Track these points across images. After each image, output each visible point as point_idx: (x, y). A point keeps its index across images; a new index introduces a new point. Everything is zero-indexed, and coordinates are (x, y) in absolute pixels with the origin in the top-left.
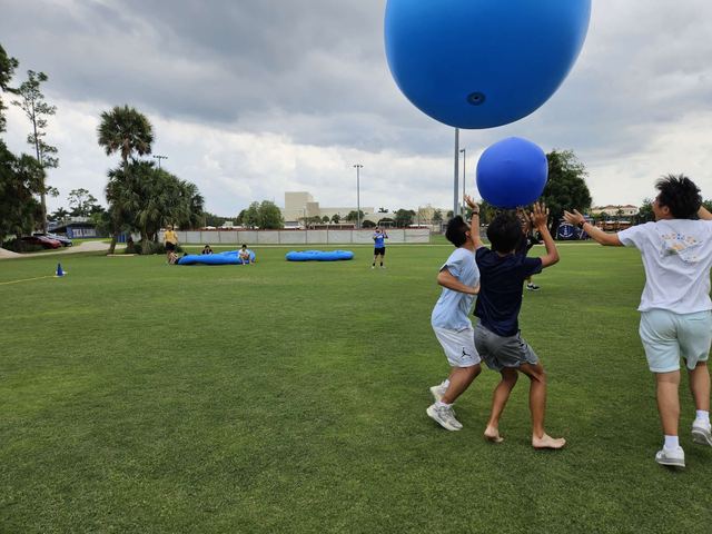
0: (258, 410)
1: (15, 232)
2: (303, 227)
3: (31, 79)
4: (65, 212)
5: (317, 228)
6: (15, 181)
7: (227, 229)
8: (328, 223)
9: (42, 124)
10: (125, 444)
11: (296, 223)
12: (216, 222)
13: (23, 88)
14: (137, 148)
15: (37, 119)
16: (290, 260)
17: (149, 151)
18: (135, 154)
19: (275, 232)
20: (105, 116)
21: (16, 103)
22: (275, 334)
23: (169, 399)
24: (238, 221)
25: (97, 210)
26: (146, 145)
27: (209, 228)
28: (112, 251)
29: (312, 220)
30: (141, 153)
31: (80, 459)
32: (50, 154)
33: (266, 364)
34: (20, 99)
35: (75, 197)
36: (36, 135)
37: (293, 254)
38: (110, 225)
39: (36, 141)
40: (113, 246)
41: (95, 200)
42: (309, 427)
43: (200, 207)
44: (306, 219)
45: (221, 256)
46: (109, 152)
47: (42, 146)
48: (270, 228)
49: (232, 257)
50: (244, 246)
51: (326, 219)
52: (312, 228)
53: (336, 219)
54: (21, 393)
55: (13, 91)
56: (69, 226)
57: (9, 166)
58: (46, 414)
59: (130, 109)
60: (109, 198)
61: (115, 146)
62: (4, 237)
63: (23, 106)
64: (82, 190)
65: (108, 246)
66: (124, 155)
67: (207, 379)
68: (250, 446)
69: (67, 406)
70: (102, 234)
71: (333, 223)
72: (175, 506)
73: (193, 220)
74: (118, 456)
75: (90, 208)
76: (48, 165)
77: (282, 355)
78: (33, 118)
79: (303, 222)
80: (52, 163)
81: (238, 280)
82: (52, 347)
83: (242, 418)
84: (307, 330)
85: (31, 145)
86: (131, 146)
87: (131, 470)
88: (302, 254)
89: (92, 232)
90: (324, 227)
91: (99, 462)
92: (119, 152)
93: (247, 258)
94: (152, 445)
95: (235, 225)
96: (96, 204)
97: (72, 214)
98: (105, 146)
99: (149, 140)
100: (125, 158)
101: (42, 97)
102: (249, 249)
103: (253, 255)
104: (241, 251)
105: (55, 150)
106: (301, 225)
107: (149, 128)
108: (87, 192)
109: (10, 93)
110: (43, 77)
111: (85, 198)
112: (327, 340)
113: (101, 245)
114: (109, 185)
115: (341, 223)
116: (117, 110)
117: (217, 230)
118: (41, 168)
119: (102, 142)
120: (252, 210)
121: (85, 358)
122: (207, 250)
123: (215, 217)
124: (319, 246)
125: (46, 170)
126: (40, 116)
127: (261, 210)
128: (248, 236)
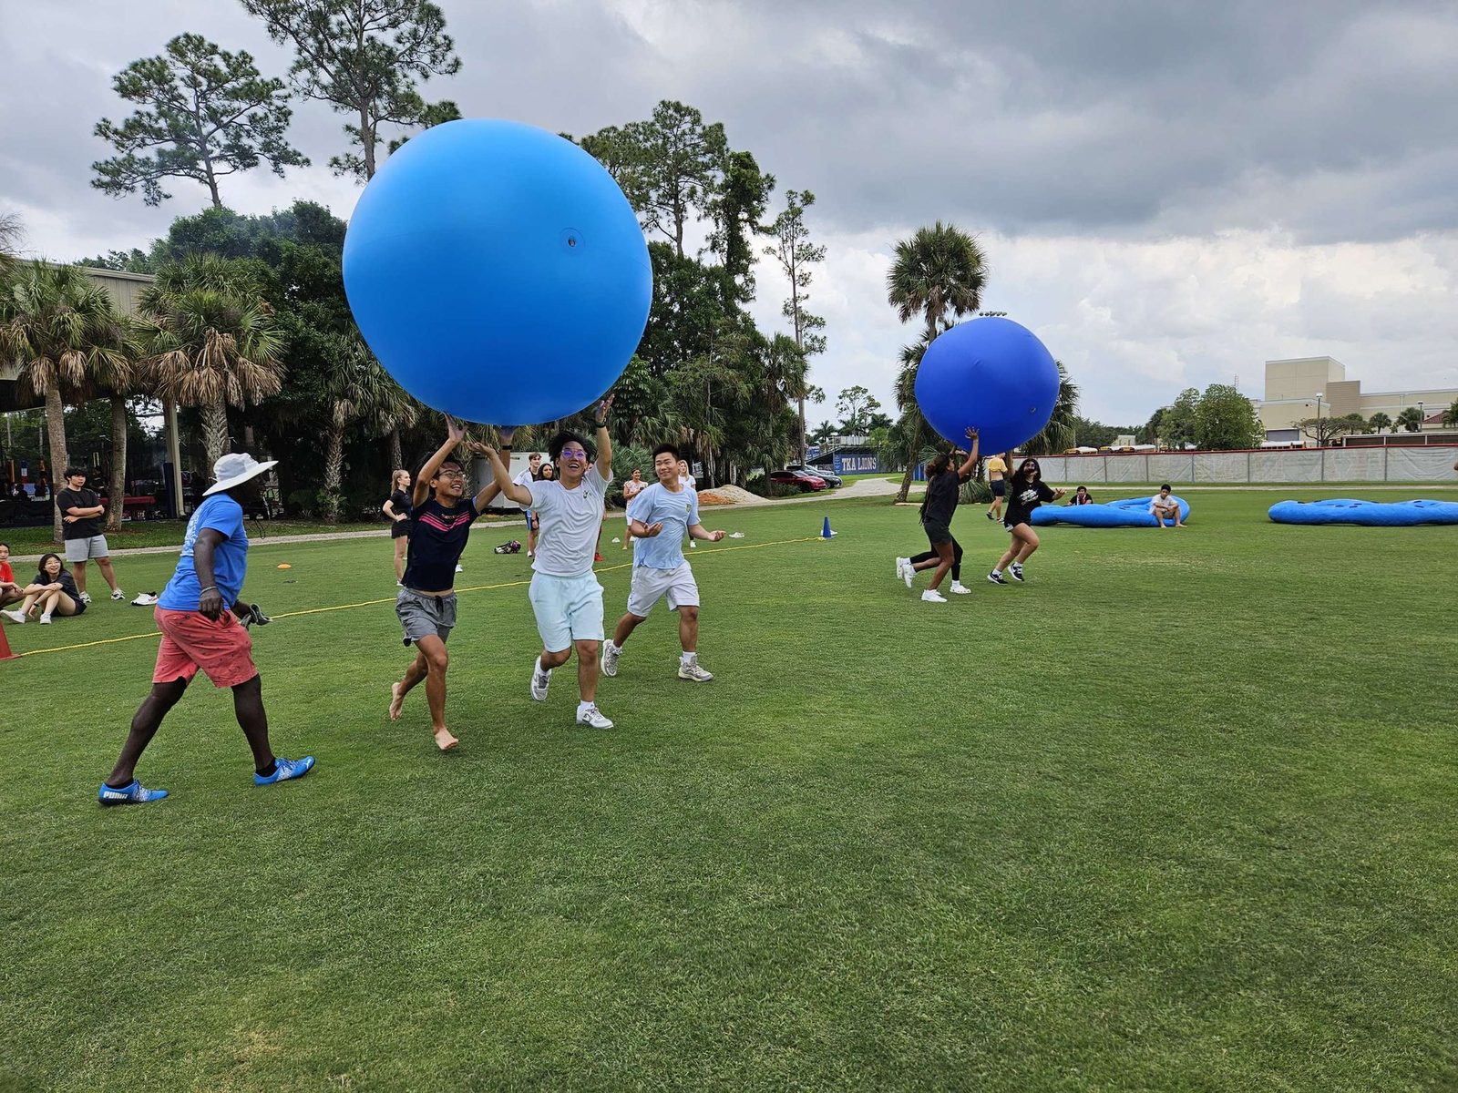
0: (1218, 853)
1: (763, 465)
2: (1312, 443)
3: (791, 205)
4: (832, 429)
5: (1352, 443)
6: (764, 381)
7: (1121, 452)
8: (1386, 432)
9: (805, 279)
10: (951, 853)
11: (1294, 432)
12: (1099, 438)
13: (779, 222)
14: (953, 303)
15: (797, 272)
16: (1278, 520)
17: (974, 305)
18: (950, 314)
19: (1240, 457)
20: (902, 250)
21: (769, 250)
22: (1250, 689)
23: (1022, 787)
24: (1146, 434)
25: (880, 422)
26: (968, 293)
27: (1083, 449)
28: (903, 496)
29: (1338, 425)
30: (959, 312)
31: (879, 860)
32: (814, 331)
33: (1233, 754)
34: (775, 242)
35: (847, 401)
36: (795, 300)
37: (1288, 506)
38: (902, 448)
39: (796, 310)
40: (906, 487)
41: (878, 405)
42: (1354, 922)
43: (1068, 408)
44: (1321, 424)
45: (1111, 508)
46: (905, 315)
47: (804, 318)
48: (1225, 447)
49: (1135, 512)
50: (1166, 488)
51: (1381, 420)
52: (1337, 445)
53: (1411, 419)
54: (786, 728)
55: (767, 231)
56: (837, 453)
57: (757, 357)
58: (823, 770)
59: (945, 229)
60: (902, 399)
61: (916, 303)
62: (749, 473)
63: (778, 253)
64: (857, 389)
65: (897, 488)
66: (930, 319)
67: (1098, 763)
68: (1205, 926)
69: (853, 762)
70: (887, 467)
71: (1402, 431)
72: (1052, 999)
73: (1053, 435)
74: (940, 872)
75: (869, 420)
76: (811, 349)
77: (1270, 739)
78: (791, 272)
79: (1313, 431)
80: (817, 345)
81: (1150, 561)
82: (823, 657)
83: (1182, 860)
84: (1337, 691)
85: (788, 319)
86: (943, 299)
87: (964, 904)
88: (1311, 508)
89: (870, 463)
90: (1377, 442)
91: (910, 872)
92: (922, 313)
93: (1171, 515)
94: (997, 868)
95: (1138, 442)
96: (878, 412)
97: (841, 433)
98: (899, 306)
99: (976, 282)
100: (932, 324)
101: (806, 233)
102: (1177, 493)
103: (1184, 509)
104: (1156, 499)
105: (820, 323)
106: (1308, 439)
107: (978, 259)
108: (865, 391)
109: (763, 236)
110: (808, 199)
111: (861, 402)
112: (1397, 722)
113: (885, 486)
114: (903, 377)
115: (1426, 429)
116: (921, 235)
117: (1101, 454)
118: (801, 355)
119: (894, 299)
120: (1183, 408)
121: (874, 684)
122: (1082, 496)
123: (1096, 427)
124: (1359, 488)
125: (807, 357)
126: (804, 267)
127: (1205, 408)
128: (1170, 466)
